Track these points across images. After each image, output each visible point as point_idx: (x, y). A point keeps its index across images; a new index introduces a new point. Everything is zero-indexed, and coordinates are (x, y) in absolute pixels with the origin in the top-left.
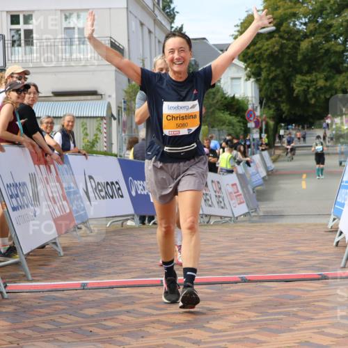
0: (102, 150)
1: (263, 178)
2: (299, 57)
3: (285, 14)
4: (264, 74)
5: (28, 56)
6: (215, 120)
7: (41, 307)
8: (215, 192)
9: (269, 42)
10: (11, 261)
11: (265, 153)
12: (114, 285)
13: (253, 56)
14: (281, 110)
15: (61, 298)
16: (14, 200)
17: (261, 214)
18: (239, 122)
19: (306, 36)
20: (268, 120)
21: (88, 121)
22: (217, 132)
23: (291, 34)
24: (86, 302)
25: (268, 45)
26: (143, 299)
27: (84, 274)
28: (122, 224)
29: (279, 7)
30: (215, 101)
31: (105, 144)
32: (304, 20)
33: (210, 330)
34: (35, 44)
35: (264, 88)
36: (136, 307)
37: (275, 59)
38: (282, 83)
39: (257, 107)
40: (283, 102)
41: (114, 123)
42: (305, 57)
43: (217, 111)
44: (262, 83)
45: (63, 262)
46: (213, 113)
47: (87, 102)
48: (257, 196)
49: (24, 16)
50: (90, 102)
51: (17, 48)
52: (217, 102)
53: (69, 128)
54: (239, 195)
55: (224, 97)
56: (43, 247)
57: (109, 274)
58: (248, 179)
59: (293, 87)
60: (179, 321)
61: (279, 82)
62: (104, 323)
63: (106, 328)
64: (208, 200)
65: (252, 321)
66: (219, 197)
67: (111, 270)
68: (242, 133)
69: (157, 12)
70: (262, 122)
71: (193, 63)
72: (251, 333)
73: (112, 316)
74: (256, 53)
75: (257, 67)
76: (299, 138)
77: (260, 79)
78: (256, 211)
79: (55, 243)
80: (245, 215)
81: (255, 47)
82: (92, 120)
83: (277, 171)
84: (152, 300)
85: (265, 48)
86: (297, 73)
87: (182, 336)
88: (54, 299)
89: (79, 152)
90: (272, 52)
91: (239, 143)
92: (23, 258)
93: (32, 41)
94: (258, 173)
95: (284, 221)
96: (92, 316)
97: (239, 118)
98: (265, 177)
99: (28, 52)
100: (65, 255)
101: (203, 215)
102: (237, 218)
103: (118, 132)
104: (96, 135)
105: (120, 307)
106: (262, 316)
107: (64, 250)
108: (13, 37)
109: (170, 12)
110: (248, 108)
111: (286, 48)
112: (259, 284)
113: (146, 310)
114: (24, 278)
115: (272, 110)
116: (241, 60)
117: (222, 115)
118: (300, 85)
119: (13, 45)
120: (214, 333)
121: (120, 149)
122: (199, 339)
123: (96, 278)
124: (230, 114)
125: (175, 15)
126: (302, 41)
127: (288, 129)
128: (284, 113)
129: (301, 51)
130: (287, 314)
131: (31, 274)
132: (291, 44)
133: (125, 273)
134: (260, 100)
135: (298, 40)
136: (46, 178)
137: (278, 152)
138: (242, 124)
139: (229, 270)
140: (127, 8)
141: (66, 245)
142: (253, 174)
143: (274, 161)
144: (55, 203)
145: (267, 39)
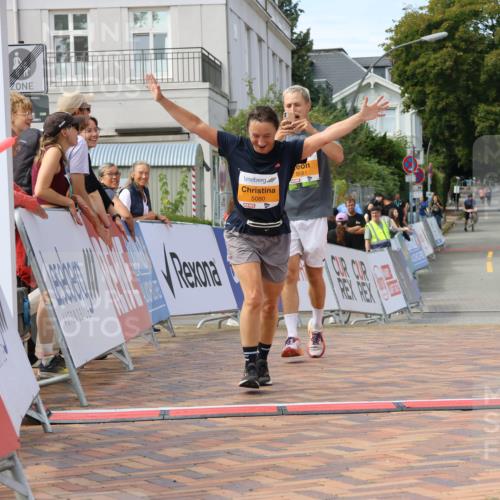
0: (189, 216)
1: (428, 257)
2: (483, 77)
3: (462, 13)
4: (429, 103)
5: (80, 76)
6: (356, 171)
7: (102, 445)
8: (357, 277)
9: (437, 55)
10: (57, 378)
11: (432, 221)
12: (209, 414)
13: (414, 75)
14: (456, 156)
15: (131, 433)
16: (60, 288)
17: (426, 310)
18: (392, 173)
19: (493, 46)
20: (436, 171)
21: (168, 172)
22: (359, 190)
23: (472, 43)
24: (167, 439)
25: (436, 59)
26: (251, 434)
27: (163, 397)
28: (220, 323)
29: (454, 3)
30: (357, 143)
31: (194, 206)
32: (490, 22)
33: (350, 480)
34: (90, 59)
35: (431, 123)
36: (242, 446)
37: (445, 79)
38: (456, 115)
39: (419, 152)
40: (458, 145)
41: (207, 175)
42: (491, 77)
43: (360, 157)
44: (427, 116)
45: (133, 379)
46: (353, 160)
47: (167, 144)
48: (420, 283)
49: (75, 16)
50: (171, 144)
51: (63, 65)
52: (360, 144)
53: (141, 183)
54: (392, 283)
55: (370, 136)
56: (103, 357)
57: (201, 397)
58: (406, 258)
59: (473, 123)
60: (305, 468)
61: (452, 114)
62: (194, 469)
63: (197, 477)
64: (347, 289)
65: (412, 468)
66: (363, 284)
67: (203, 392)
68: (397, 190)
69: (270, 10)
70: (426, 175)
71: (324, 86)
72: (411, 485)
73: (204, 459)
74: (418, 71)
75: (420, 92)
76: (482, 198)
77: (424, 110)
78: (418, 306)
79: (121, 352)
80: (401, 311)
81: (416, 63)
82: (174, 170)
83: (448, 246)
84: (264, 436)
85: (431, 63)
86: (480, 101)
87: (309, 489)
88: (121, 433)
89: (157, 218)
90: (441, 69)
91: (392, 206)
92: (75, 373)
93: (87, 54)
94: (421, 249)
95: (459, 321)
96: (177, 459)
97: (392, 169)
98: (432, 255)
99: (79, 70)
100: (135, 369)
101: (338, 311)
102: (390, 315)
103: (213, 188)
104: (180, 193)
105: (217, 445)
106: (428, 460)
107: (134, 363)
108: (58, 47)
109: (290, 10)
110: (405, 152)
111: (462, 64)
112: (423, 413)
113: (255, 451)
114: (77, 402)
115: (442, 156)
116: (395, 83)
117: (366, 163)
118: (485, 118)
119: (58, 60)
120: (356, 485)
121: (216, 214)
122: (334, 493)
123: (181, 404)
124: (379, 163)
125: (298, 15)
126: (487, 53)
127: (465, 184)
128: (460, 160)
129: (486, 69)
130: (466, 458)
131: (87, 397)
132: (470, 58)
133: (223, 396)
134: (424, 141)
135: (481, 52)
136: (108, 256)
137: (450, 219)
138: (396, 178)
139: (378, 392)
140: (226, 5)
141: (137, 355)
142: (414, 252)
143: (445, 232)
144: (121, 292)
145: (435, 51)
